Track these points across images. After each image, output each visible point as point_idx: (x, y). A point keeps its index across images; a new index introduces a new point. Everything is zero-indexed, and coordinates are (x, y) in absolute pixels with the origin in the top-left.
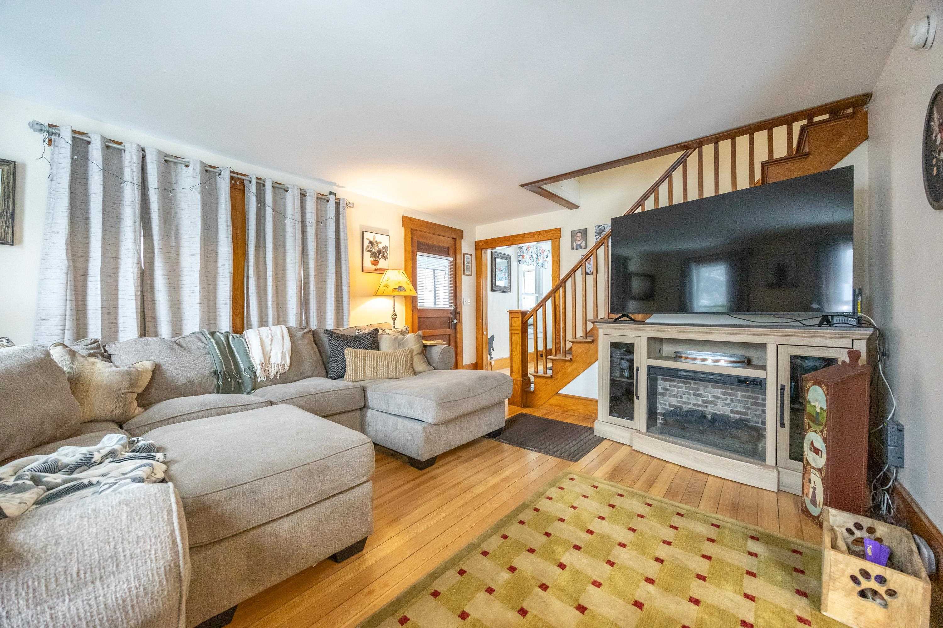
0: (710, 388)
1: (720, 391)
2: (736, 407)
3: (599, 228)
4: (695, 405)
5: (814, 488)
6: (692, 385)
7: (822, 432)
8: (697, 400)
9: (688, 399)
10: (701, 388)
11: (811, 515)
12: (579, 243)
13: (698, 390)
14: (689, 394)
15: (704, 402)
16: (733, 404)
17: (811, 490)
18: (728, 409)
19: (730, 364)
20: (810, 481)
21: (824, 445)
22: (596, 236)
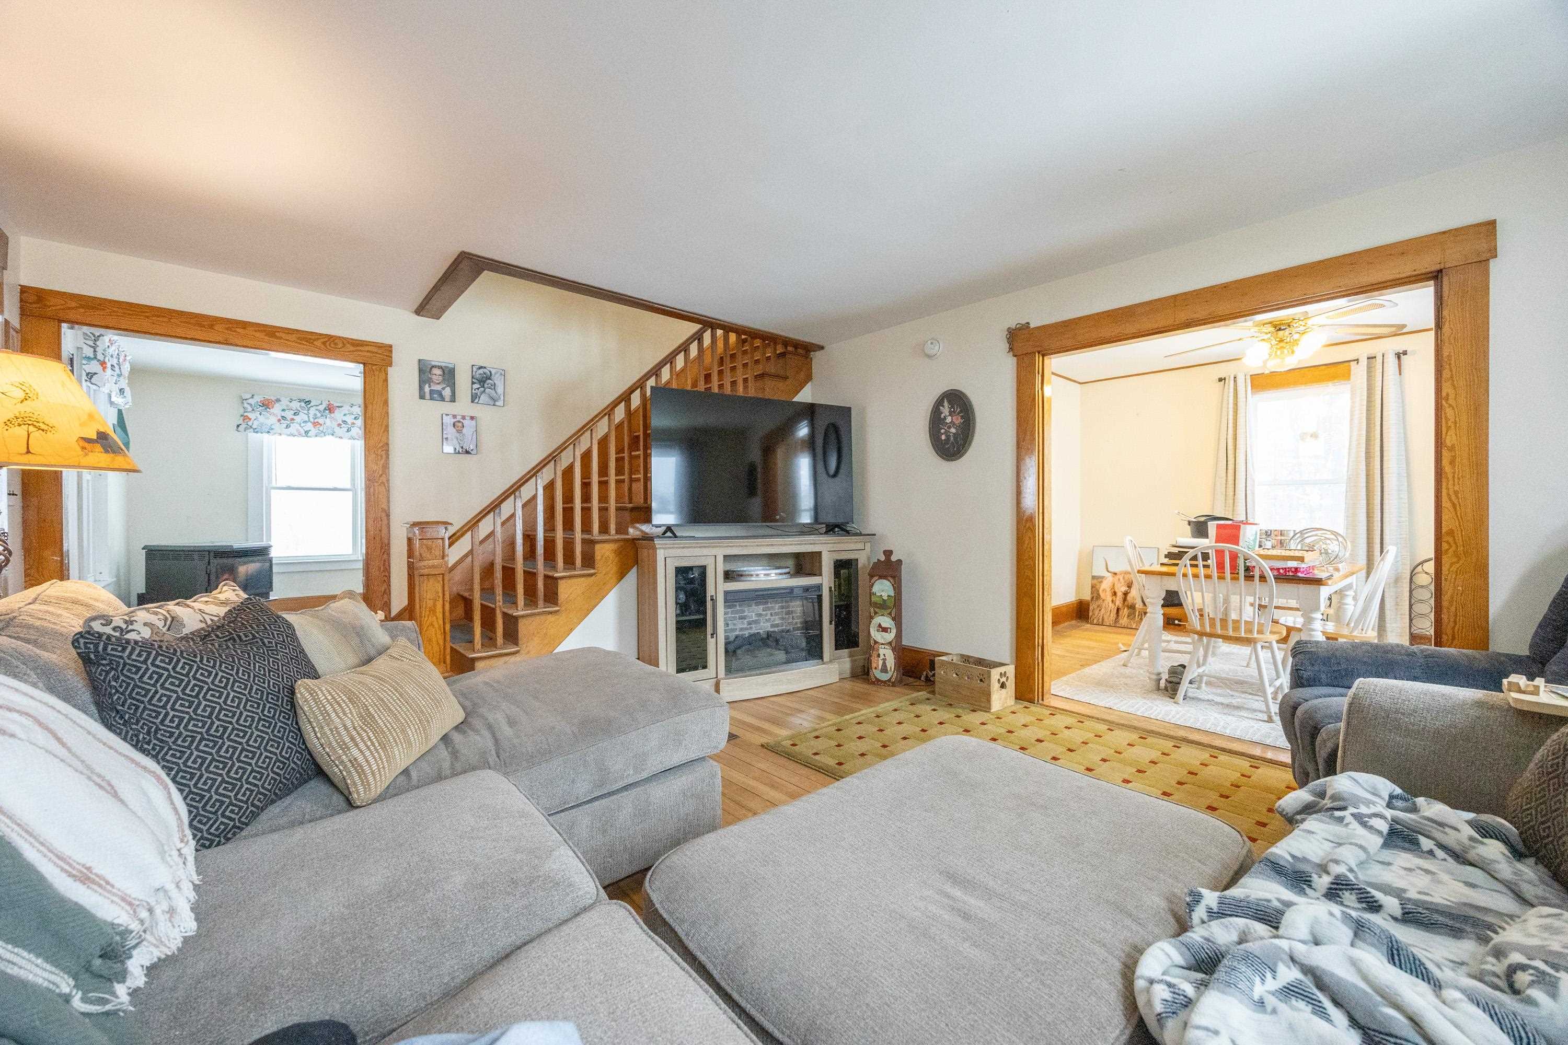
0: (754, 607)
1: (761, 607)
2: (774, 620)
3: (481, 371)
4: (741, 629)
5: (884, 660)
6: (738, 608)
7: (890, 614)
8: (743, 624)
9: (734, 625)
10: (746, 609)
11: (882, 682)
12: (439, 388)
13: (744, 612)
14: (735, 618)
15: (749, 623)
16: (772, 618)
17: (881, 663)
18: (769, 624)
19: (781, 577)
20: (879, 656)
21: (893, 623)
22: (473, 383)
